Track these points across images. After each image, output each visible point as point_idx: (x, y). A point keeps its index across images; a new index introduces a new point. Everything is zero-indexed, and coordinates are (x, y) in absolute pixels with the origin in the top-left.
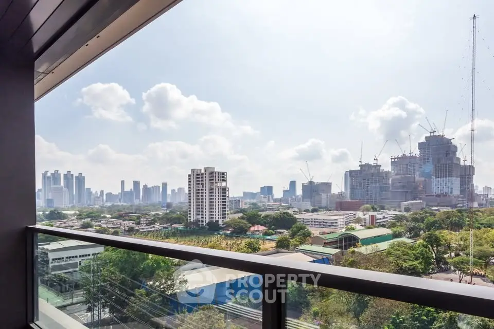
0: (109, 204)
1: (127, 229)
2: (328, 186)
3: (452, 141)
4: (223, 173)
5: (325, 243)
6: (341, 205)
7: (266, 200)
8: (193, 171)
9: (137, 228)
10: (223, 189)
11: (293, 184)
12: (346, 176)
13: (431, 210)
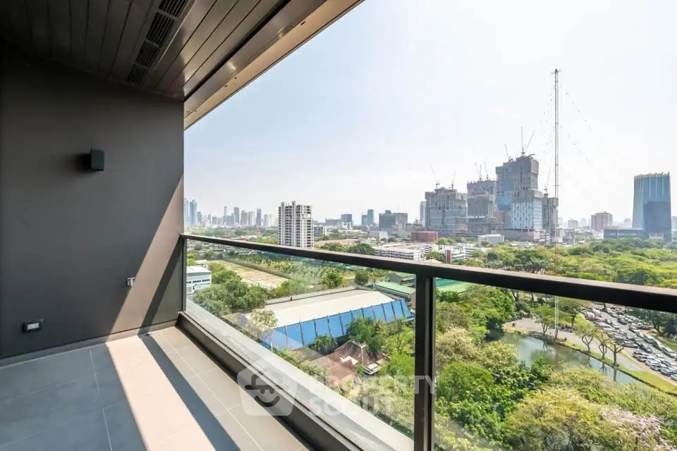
0: (215, 226)
1: (229, 252)
2: (405, 216)
3: (533, 156)
4: (308, 207)
5: (402, 281)
6: (417, 236)
7: (345, 227)
8: (283, 204)
9: (236, 252)
10: (308, 221)
11: (371, 212)
12: (422, 207)
13: (510, 246)
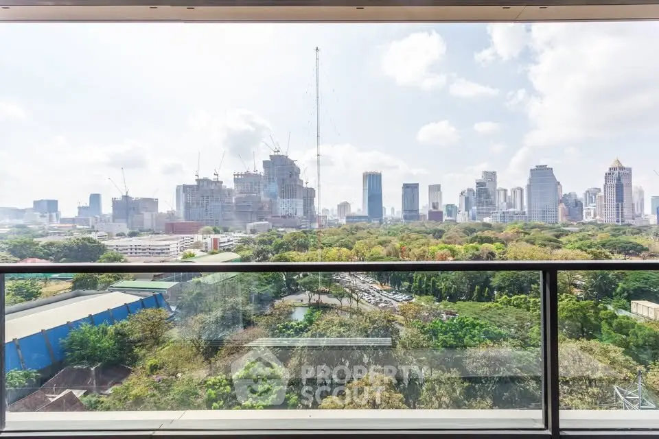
2: (153, 202)
3: (295, 162)
5: (154, 276)
6: (173, 228)
7: (44, 220)
11: (95, 198)
12: (178, 191)
13: (278, 231)
